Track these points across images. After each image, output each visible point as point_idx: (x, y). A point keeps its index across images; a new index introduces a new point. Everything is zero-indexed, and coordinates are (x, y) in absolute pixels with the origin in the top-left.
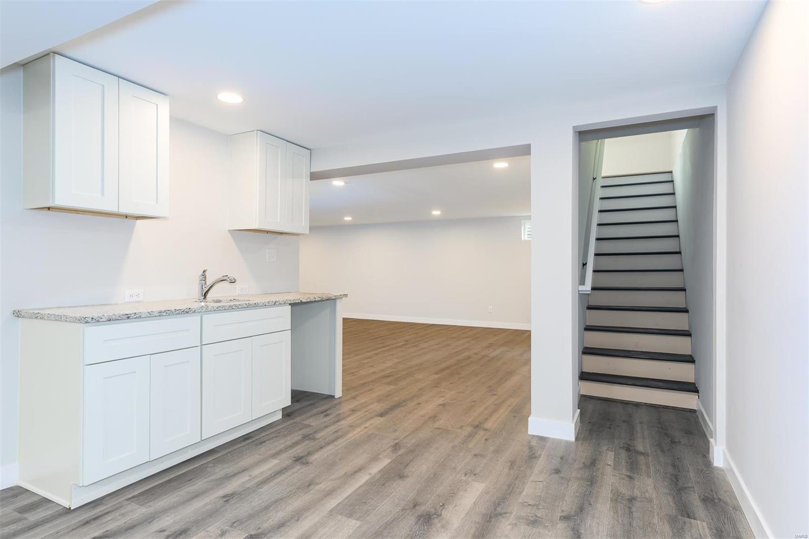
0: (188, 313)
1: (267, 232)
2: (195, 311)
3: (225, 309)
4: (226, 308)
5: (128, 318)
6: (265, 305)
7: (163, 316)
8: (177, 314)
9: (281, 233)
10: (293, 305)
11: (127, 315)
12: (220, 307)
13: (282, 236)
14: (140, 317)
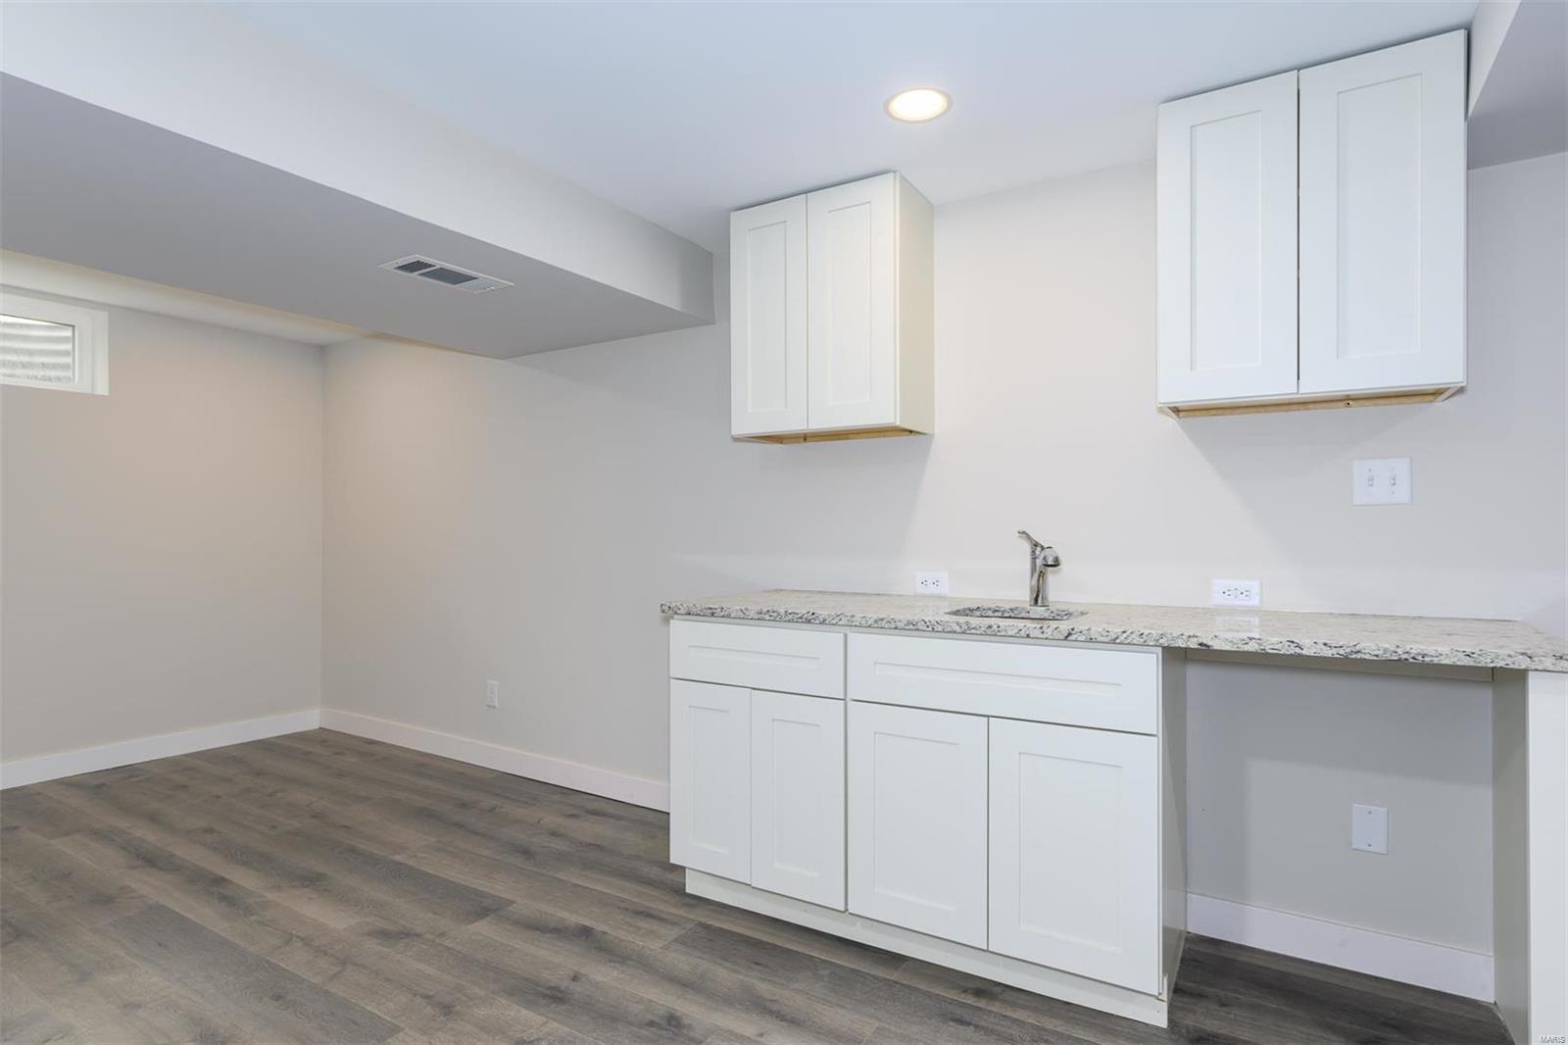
0: (809, 622)
1: (1347, 400)
2: (825, 620)
3: (896, 628)
4: (899, 625)
5: (713, 614)
6: (1028, 636)
7: (764, 620)
8: (789, 621)
9: (1436, 393)
10: (1178, 658)
11: (711, 609)
12: (882, 620)
13: (1439, 404)
14: (729, 616)
